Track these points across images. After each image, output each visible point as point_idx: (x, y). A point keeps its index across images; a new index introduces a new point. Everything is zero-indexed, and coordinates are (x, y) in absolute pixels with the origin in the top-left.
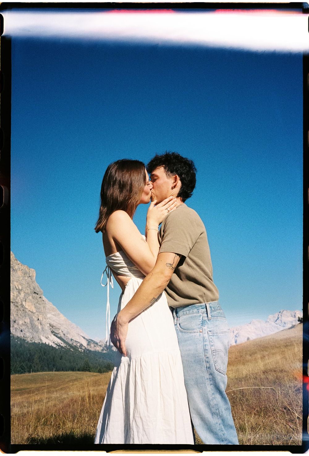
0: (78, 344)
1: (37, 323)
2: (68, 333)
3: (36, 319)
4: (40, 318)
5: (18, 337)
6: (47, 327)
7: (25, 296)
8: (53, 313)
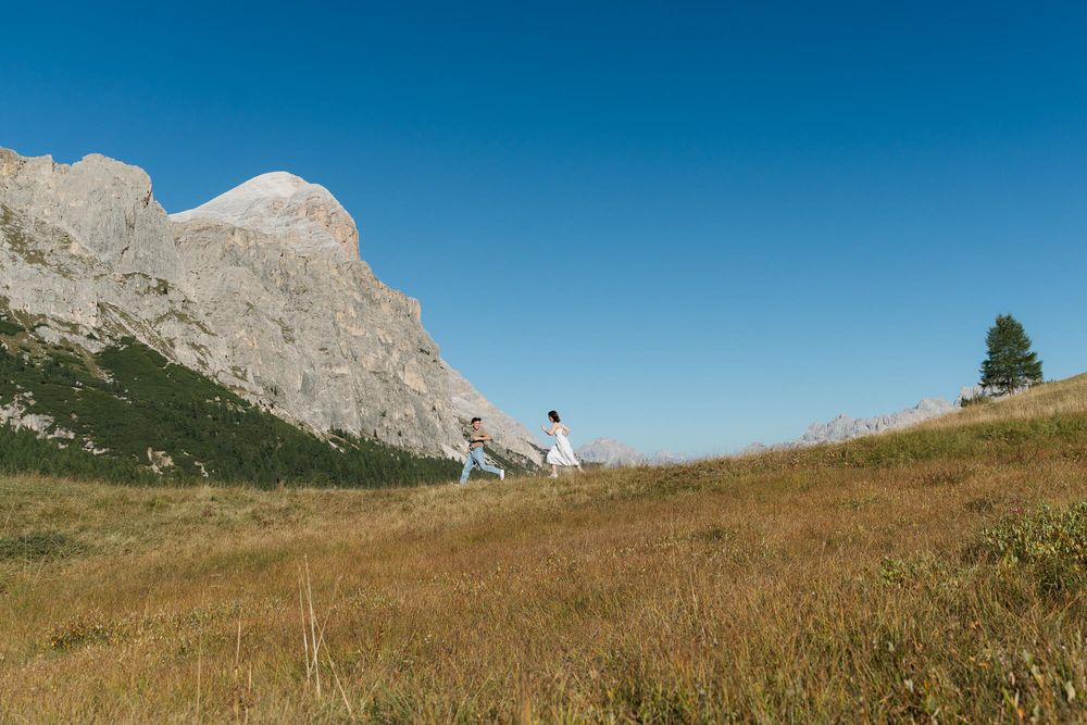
0: (524, 461)
1: (431, 417)
2: (500, 437)
3: (428, 408)
4: (438, 406)
5: (393, 448)
6: (453, 425)
7: (401, 358)
8: (463, 394)
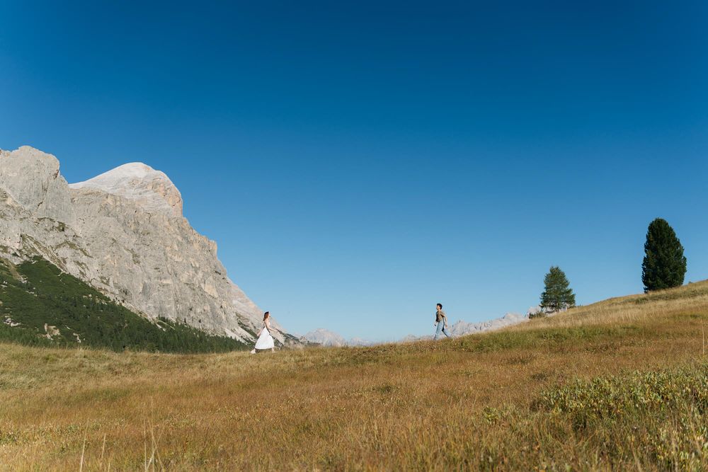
1: (219, 312)
3: (218, 307)
4: (224, 305)
5: (195, 329)
6: (232, 317)
7: (203, 276)
